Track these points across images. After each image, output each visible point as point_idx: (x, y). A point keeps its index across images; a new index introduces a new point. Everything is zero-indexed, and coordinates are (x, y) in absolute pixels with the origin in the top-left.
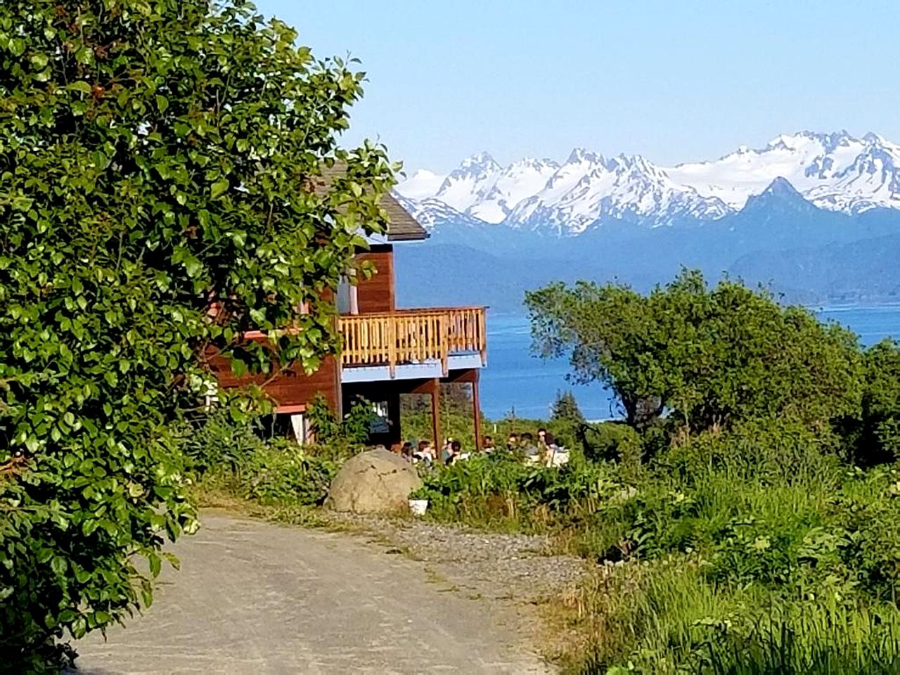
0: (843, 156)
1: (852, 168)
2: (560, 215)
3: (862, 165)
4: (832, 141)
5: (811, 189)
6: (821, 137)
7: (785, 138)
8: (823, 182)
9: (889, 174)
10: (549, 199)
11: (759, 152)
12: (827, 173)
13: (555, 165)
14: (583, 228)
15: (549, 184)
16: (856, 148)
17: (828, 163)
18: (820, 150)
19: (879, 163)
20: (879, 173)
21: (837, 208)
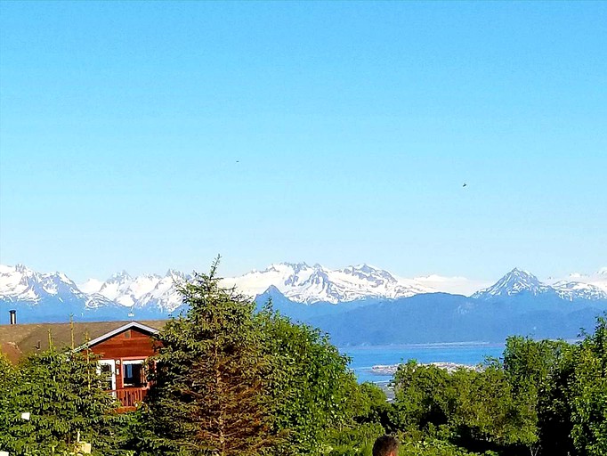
0: (304, 275)
1: (308, 281)
2: (162, 303)
3: (313, 280)
4: (298, 268)
5: (288, 291)
6: (293, 266)
7: (275, 266)
8: (294, 288)
9: (326, 285)
10: (157, 294)
11: (262, 273)
12: (296, 284)
13: (160, 277)
14: (173, 309)
15: (156, 287)
16: (310, 271)
17: (296, 279)
18: (292, 272)
19: (321, 279)
20: (321, 284)
21: (300, 301)
